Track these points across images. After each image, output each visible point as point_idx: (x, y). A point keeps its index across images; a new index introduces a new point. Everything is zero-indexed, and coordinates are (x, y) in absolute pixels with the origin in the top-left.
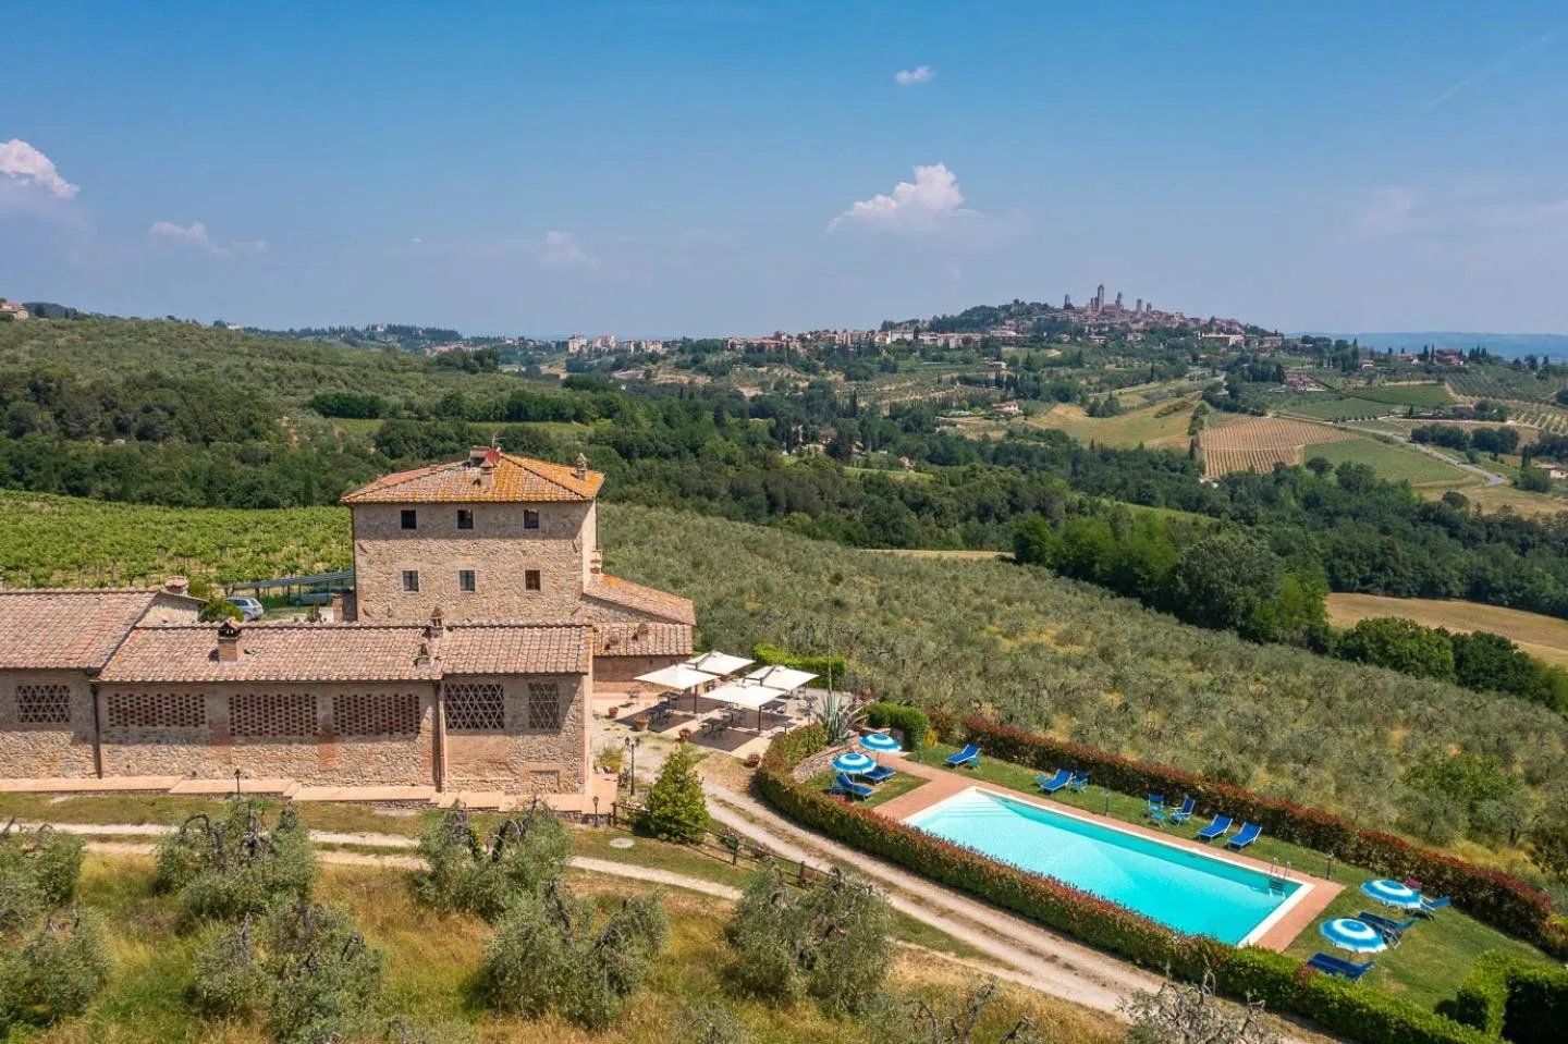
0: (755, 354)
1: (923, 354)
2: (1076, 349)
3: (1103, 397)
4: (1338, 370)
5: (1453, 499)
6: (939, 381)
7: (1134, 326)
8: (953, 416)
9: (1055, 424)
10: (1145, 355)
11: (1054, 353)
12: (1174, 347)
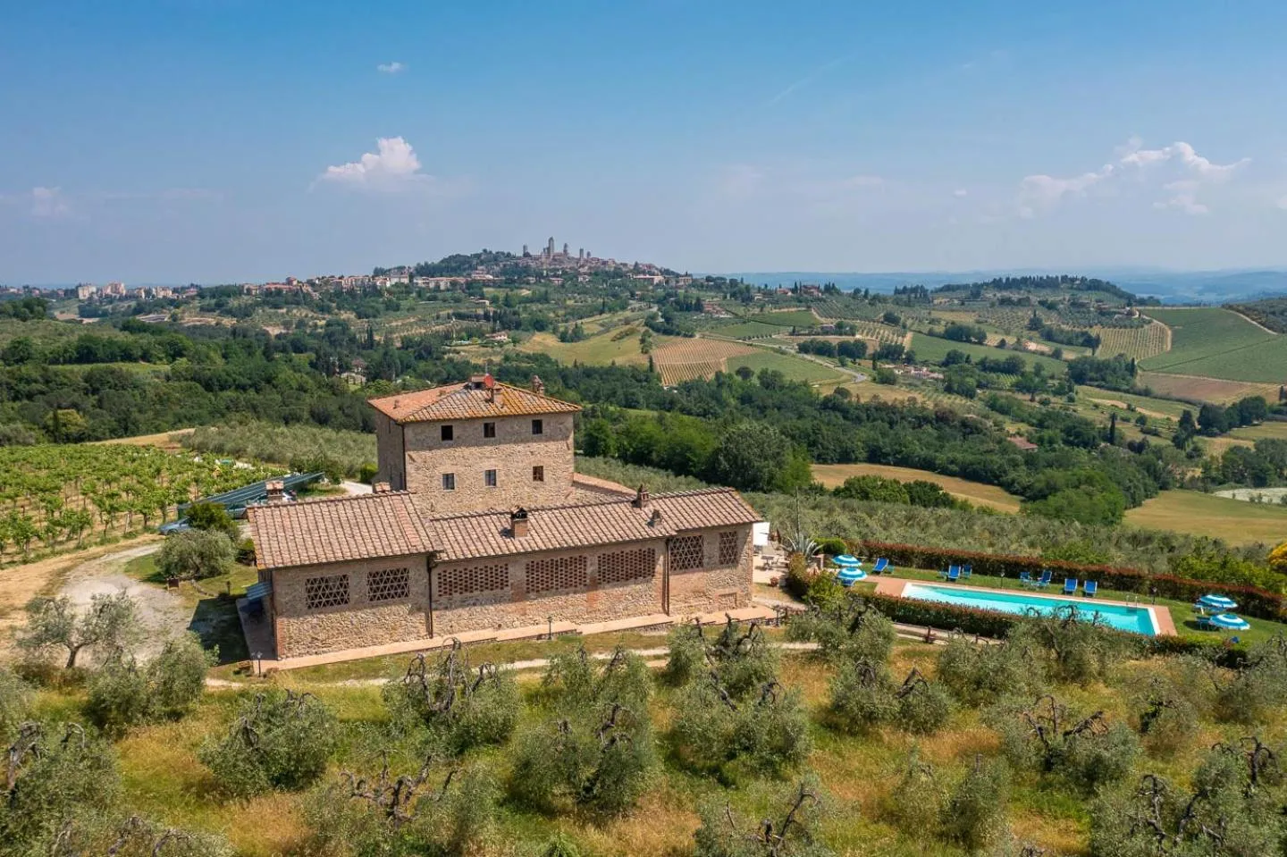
0: (273, 298)
1: (420, 294)
2: (543, 289)
3: (571, 325)
4: (739, 301)
5: (842, 392)
6: (438, 317)
7: (581, 270)
8: (456, 345)
9: (539, 349)
10: (595, 293)
11: (525, 292)
12: (615, 286)
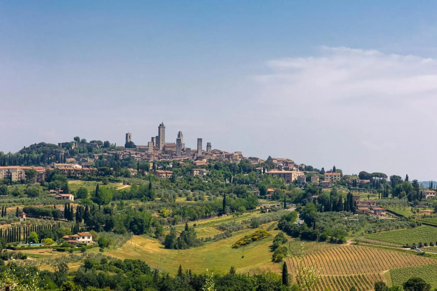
2: (146, 183)
3: (180, 227)
4: (405, 200)
7: (198, 163)
8: (23, 248)
9: (133, 255)
10: (214, 189)
11: (122, 187)
12: (241, 182)
